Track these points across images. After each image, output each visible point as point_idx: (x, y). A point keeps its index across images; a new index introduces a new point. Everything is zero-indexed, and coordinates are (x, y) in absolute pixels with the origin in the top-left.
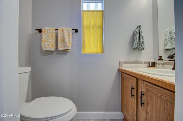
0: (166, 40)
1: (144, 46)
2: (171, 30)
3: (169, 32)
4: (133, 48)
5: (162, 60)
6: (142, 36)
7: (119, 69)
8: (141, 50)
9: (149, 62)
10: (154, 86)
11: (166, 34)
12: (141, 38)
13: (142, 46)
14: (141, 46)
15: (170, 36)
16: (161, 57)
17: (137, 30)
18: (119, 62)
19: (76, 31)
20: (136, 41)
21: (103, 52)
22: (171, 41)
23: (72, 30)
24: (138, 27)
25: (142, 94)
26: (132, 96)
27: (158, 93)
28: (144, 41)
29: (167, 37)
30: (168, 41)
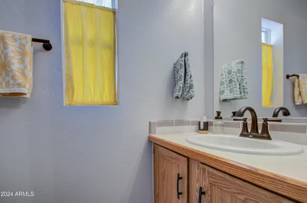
0: (222, 84)
1: (193, 92)
2: (230, 67)
3: (227, 71)
4: (175, 95)
5: (221, 118)
6: (190, 73)
7: (149, 137)
8: (188, 100)
9: (200, 122)
10: (228, 177)
11: (222, 75)
12: (188, 77)
13: (191, 92)
14: (188, 91)
15: (229, 77)
16: (219, 113)
17: (182, 61)
18: (150, 123)
19: (47, 46)
20: (179, 82)
21: (116, 103)
22: (230, 87)
23: (34, 40)
24: (184, 56)
25: (202, 193)
26: (179, 194)
27: (239, 193)
28: (194, 83)
29: (223, 79)
30: (225, 85)
